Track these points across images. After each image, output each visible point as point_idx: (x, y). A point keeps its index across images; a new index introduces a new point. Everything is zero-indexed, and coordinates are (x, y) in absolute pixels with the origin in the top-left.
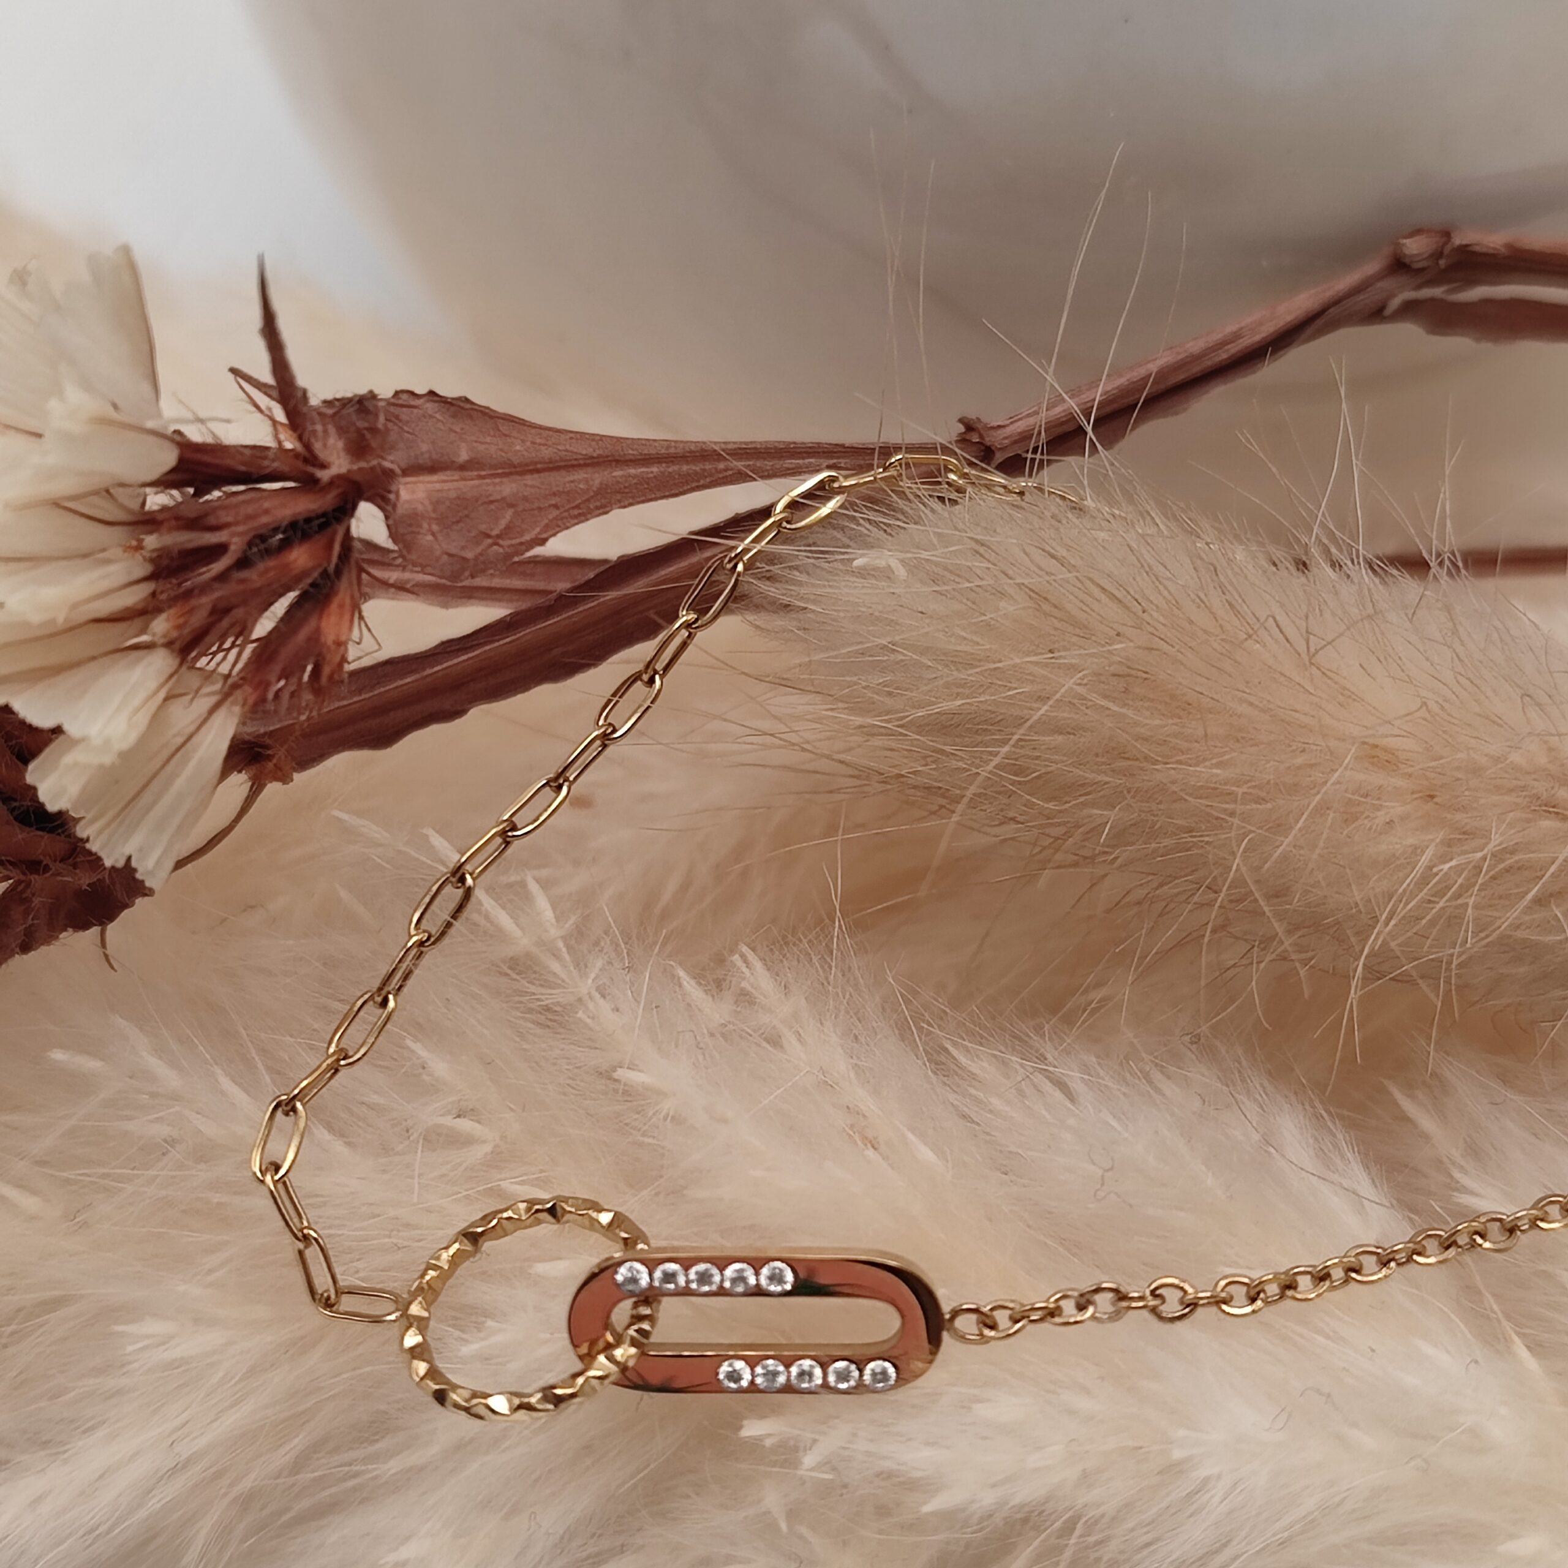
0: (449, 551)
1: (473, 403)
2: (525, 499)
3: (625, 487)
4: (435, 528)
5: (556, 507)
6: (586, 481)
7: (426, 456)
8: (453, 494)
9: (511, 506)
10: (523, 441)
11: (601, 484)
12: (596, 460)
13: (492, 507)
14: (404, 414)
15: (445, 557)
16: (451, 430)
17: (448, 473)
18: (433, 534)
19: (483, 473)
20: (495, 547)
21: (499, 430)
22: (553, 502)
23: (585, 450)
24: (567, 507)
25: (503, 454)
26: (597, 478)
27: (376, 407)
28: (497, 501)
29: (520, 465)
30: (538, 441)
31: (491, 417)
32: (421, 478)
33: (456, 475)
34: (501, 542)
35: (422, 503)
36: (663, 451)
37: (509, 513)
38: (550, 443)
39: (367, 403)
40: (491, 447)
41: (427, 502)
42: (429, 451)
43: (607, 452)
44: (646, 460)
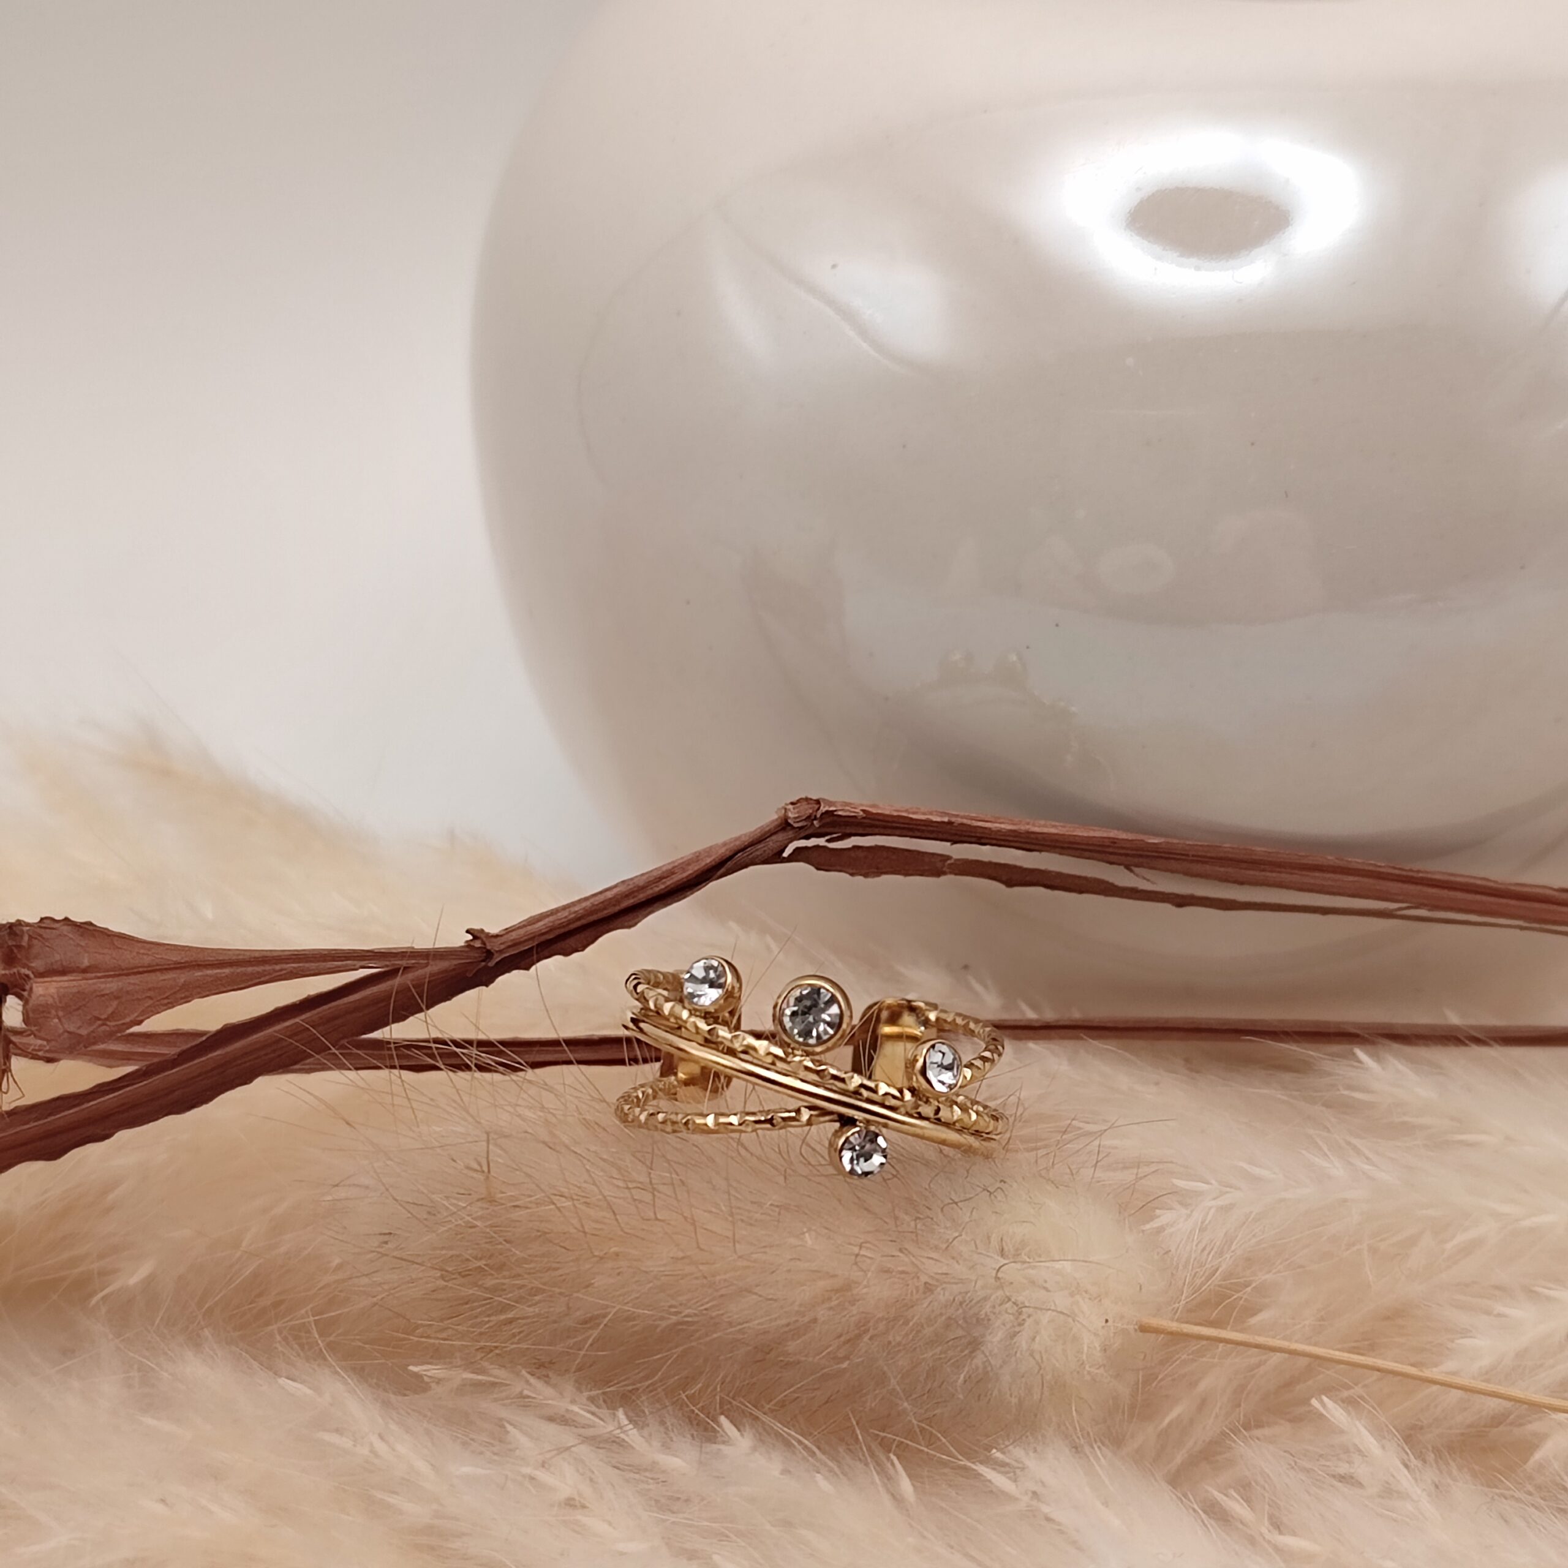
0: (69, 1030)
1: (95, 926)
2: (128, 992)
3: (204, 984)
4: (61, 1014)
5: (150, 998)
6: (174, 979)
7: (59, 963)
8: (75, 990)
9: (117, 998)
10: (131, 951)
11: (185, 982)
12: (183, 965)
13: (103, 998)
14: (46, 934)
15: (66, 1035)
16: (78, 945)
17: (75, 974)
18: (59, 1019)
19: (99, 975)
20: (104, 1027)
21: (114, 944)
22: (148, 995)
23: (175, 957)
24: (159, 998)
25: (115, 961)
26: (183, 977)
27: (22, 931)
28: (107, 994)
29: (127, 969)
30: (142, 951)
31: (109, 936)
32: (55, 978)
33: (80, 976)
34: (108, 1023)
35: (52, 997)
36: (234, 958)
37: (115, 1003)
38: (150, 953)
39: (14, 928)
40: (107, 956)
41: (56, 996)
42: (61, 960)
43: (192, 959)
44: (221, 964)
